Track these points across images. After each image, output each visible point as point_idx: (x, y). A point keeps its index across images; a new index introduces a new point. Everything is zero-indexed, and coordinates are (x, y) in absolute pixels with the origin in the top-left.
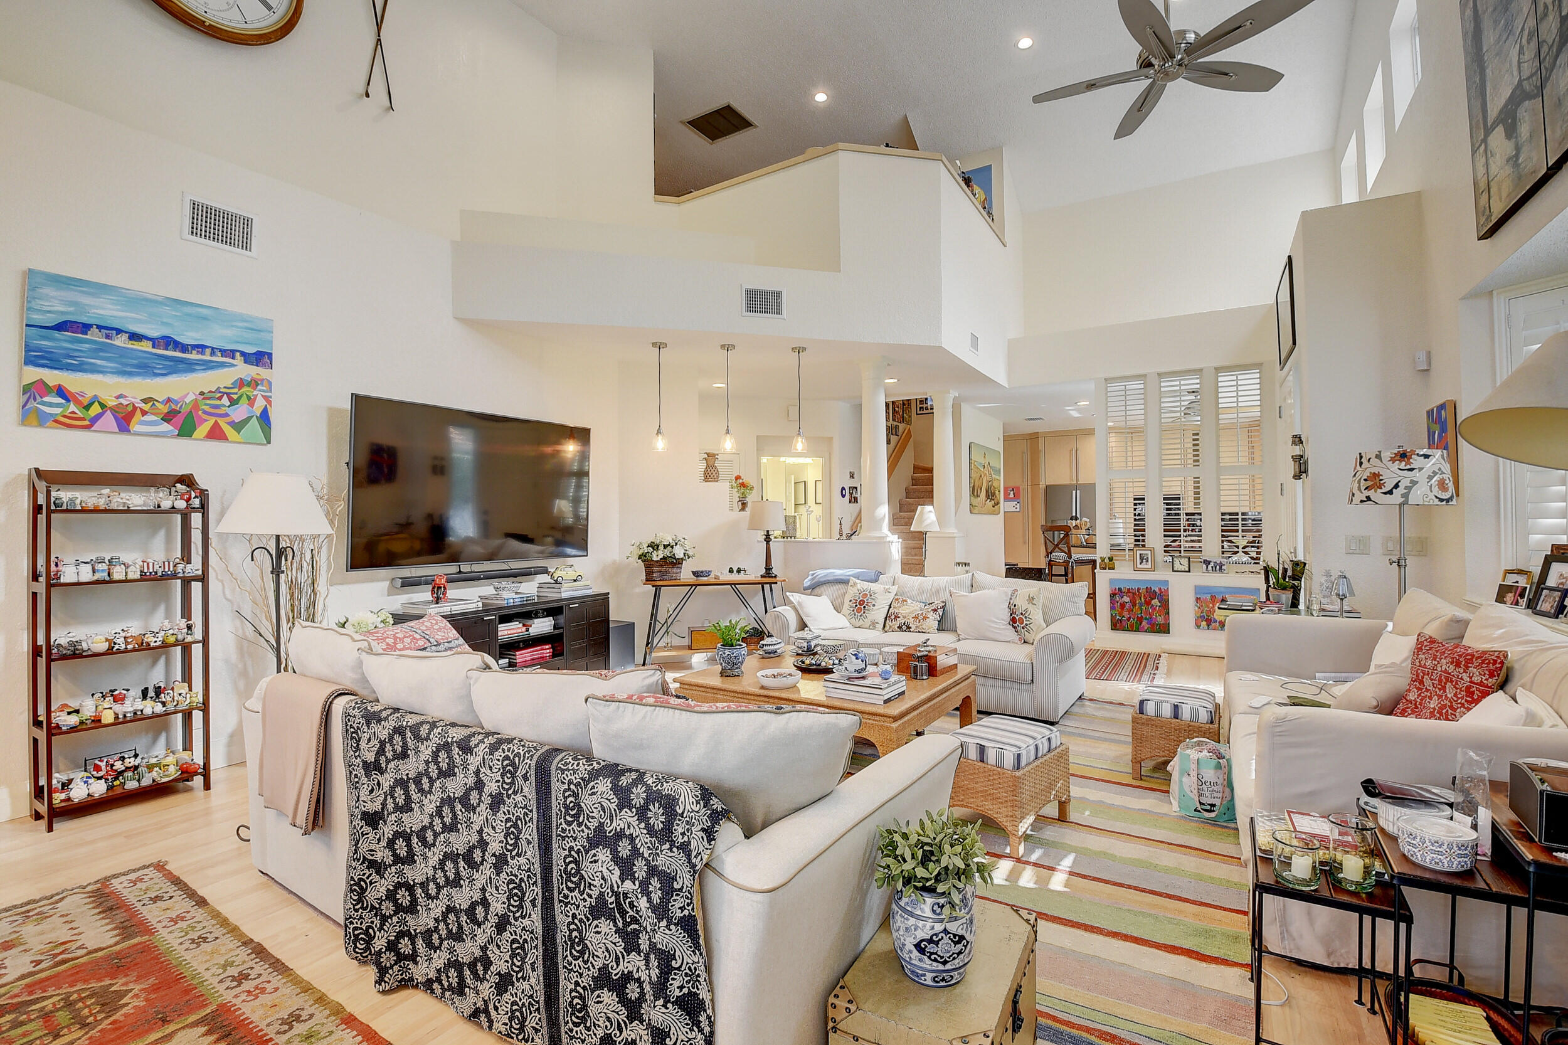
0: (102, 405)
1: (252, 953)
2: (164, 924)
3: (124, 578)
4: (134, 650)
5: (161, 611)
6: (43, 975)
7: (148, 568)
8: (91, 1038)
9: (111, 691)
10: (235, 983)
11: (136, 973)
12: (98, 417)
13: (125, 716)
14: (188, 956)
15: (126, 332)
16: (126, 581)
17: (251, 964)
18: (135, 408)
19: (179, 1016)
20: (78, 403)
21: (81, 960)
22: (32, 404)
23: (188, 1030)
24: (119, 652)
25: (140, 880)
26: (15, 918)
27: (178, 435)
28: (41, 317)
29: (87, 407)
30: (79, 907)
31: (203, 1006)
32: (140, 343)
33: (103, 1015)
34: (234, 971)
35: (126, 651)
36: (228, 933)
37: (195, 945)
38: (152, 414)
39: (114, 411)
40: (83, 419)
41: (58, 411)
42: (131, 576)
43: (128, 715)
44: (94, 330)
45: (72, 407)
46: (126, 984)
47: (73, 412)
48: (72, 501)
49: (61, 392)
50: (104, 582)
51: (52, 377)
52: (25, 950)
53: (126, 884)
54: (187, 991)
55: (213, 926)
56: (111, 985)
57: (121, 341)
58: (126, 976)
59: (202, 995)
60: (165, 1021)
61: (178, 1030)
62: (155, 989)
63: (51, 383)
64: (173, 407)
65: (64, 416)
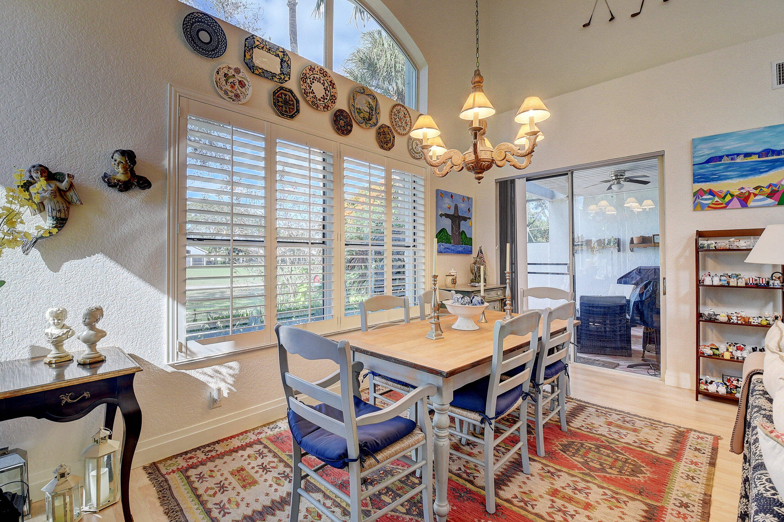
0: (732, 195)
1: (701, 500)
2: (687, 461)
3: (736, 285)
4: (741, 324)
5: (771, 305)
6: (631, 447)
7: (750, 281)
8: (617, 477)
9: (735, 343)
10: (679, 505)
11: (654, 470)
12: (730, 201)
13: (738, 358)
14: (678, 479)
15: (742, 154)
16: (737, 287)
17: (696, 504)
18: (750, 194)
19: (646, 496)
20: (719, 196)
21: (647, 452)
22: (698, 201)
23: (641, 503)
24: (733, 323)
25: (702, 438)
26: (648, 423)
27: (778, 204)
28: (700, 159)
29: (724, 198)
30: (668, 433)
31: (657, 501)
32: (751, 158)
33: (628, 474)
34: (685, 500)
35: (737, 324)
36: (705, 485)
37: (686, 478)
38: (760, 195)
39: (738, 197)
40: (722, 204)
41: (710, 202)
42: (739, 285)
43: (740, 358)
44: (725, 158)
45: (716, 199)
46: (647, 470)
47: (717, 201)
48: (708, 245)
49: (711, 192)
50: (724, 286)
51: (706, 186)
52: (637, 436)
53: (695, 437)
54: (660, 491)
55: (704, 477)
56: (643, 467)
57: (739, 160)
58: (651, 468)
59: (663, 497)
60: (640, 493)
61: (639, 500)
62: (652, 480)
63: (705, 189)
64: (774, 188)
65: (713, 204)
